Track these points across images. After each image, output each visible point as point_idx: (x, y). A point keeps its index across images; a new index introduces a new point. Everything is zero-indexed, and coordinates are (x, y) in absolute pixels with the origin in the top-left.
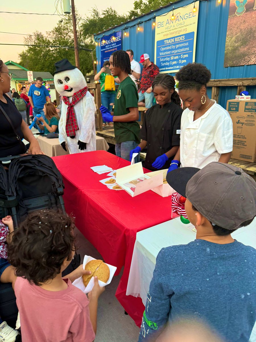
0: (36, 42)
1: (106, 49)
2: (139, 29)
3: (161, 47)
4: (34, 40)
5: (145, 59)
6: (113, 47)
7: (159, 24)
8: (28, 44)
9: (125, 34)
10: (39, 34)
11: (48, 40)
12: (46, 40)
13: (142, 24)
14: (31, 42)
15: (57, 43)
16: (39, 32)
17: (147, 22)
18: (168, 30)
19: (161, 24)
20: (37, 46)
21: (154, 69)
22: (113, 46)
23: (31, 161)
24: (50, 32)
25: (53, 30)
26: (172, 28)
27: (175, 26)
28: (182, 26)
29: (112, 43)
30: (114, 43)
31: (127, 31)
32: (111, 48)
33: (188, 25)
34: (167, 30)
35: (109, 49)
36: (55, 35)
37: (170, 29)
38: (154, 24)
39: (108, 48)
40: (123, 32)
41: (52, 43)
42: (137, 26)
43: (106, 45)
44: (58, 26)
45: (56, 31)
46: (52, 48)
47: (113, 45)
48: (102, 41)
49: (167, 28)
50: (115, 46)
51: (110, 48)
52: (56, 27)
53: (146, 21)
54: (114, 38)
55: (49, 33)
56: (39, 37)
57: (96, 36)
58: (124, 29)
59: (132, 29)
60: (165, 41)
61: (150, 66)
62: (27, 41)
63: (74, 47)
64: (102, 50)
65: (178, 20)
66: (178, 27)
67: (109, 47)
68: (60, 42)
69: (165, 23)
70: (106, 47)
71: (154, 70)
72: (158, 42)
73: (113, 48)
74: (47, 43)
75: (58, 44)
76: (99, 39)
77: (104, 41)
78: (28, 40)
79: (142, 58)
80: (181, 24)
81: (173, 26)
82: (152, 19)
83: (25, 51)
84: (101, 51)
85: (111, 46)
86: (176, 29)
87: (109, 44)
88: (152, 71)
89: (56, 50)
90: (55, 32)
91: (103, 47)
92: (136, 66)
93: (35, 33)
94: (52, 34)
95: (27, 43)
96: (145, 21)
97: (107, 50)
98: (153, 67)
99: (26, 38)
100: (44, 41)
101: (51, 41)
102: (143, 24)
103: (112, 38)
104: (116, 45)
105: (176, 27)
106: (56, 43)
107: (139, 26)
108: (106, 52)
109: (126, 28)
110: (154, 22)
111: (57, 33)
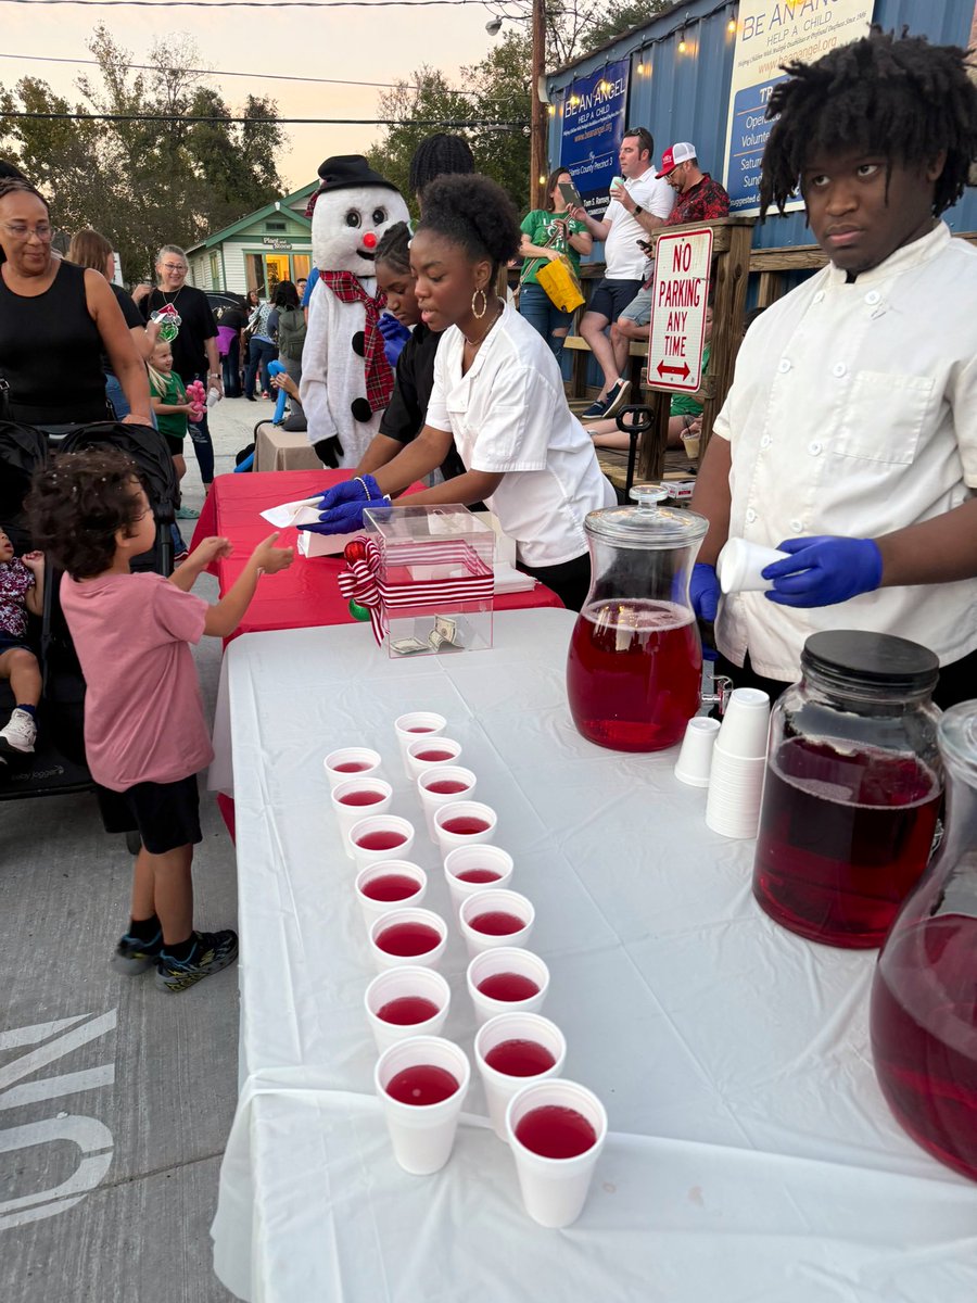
0: (419, 108)
1: (579, 129)
2: (682, 47)
3: (748, 114)
4: (413, 99)
5: (677, 161)
6: (602, 120)
7: (750, 22)
8: (390, 118)
9: (640, 69)
10: (431, 76)
11: (463, 100)
12: (454, 100)
13: (696, 26)
14: (403, 108)
15: (494, 110)
16: (434, 70)
17: (713, 18)
18: (776, 46)
19: (755, 26)
20: (422, 124)
21: (706, 198)
22: (602, 116)
23: (112, 437)
24: (476, 68)
25: (486, 59)
26: (790, 39)
27: (800, 29)
28: (822, 28)
29: (599, 106)
30: (605, 103)
31: (647, 59)
32: (595, 123)
33: (842, 24)
34: (772, 47)
35: (589, 129)
36: (491, 80)
37: (782, 44)
38: (731, 26)
39: (585, 127)
40: (634, 61)
41: (476, 108)
42: (678, 35)
43: (579, 115)
44: (507, 41)
45: (498, 63)
46: (471, 130)
47: (602, 111)
48: (568, 98)
49: (772, 40)
50: (605, 115)
51: (591, 124)
52: (500, 47)
53: (708, 16)
54: (605, 87)
55: (470, 71)
56: (432, 89)
57: (551, 80)
58: (638, 51)
59: (665, 48)
60: (763, 90)
61: (697, 188)
62: (387, 108)
63: (530, 122)
64: (566, 133)
65: (811, 4)
66: (809, 33)
67: (590, 120)
68: (503, 105)
69: (766, 21)
70: (581, 120)
71: (709, 202)
72: (739, 94)
73: (600, 125)
74: (457, 111)
75: (495, 112)
76: (561, 91)
77: (574, 101)
78: (394, 101)
79: (667, 158)
80: (815, 22)
81: (791, 31)
82: (728, 7)
83: (381, 146)
84: (564, 137)
85: (596, 118)
86: (802, 41)
87: (589, 110)
88: (700, 206)
89: (486, 136)
90: (492, 68)
91: (570, 122)
92: (655, 190)
93: (419, 75)
94: (480, 74)
95: (389, 112)
96: (704, 17)
97: (582, 132)
98: (703, 193)
99: (388, 96)
100: (445, 102)
101: (474, 101)
102: (699, 28)
103: (599, 86)
104: (610, 113)
105: (802, 34)
106: (489, 111)
107: (683, 38)
108: (577, 139)
109: (645, 47)
110: (734, 17)
111: (502, 70)
